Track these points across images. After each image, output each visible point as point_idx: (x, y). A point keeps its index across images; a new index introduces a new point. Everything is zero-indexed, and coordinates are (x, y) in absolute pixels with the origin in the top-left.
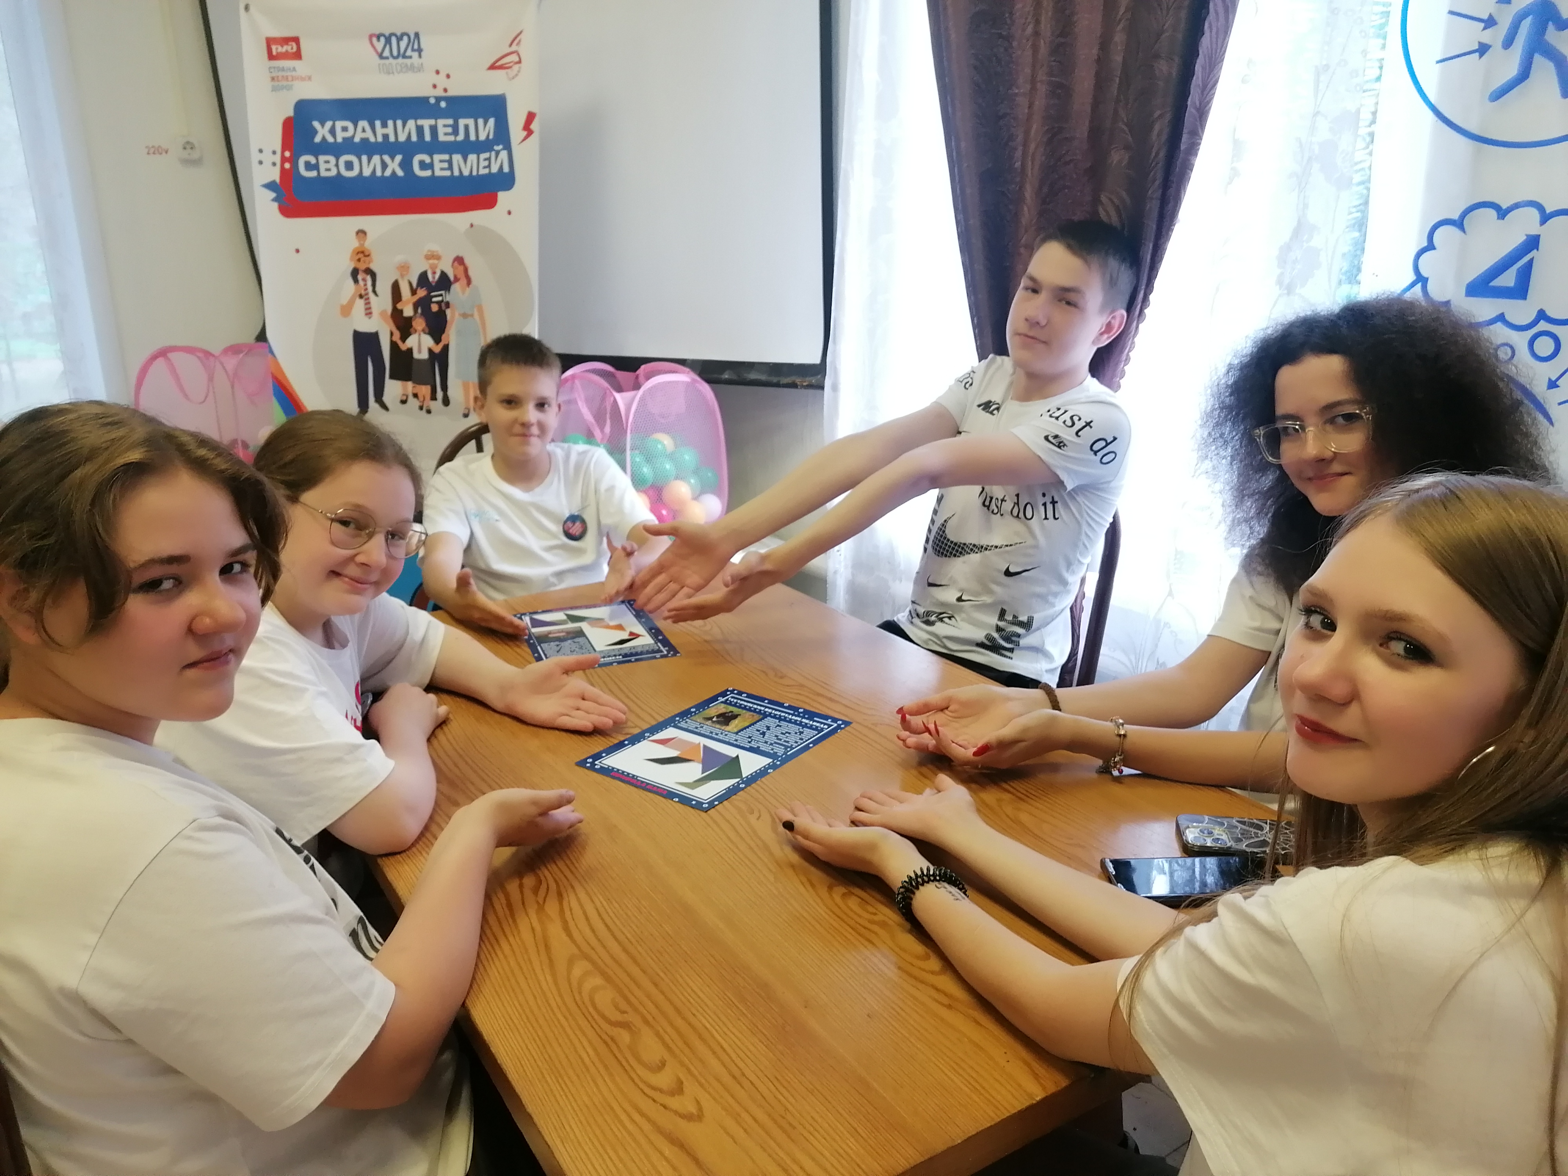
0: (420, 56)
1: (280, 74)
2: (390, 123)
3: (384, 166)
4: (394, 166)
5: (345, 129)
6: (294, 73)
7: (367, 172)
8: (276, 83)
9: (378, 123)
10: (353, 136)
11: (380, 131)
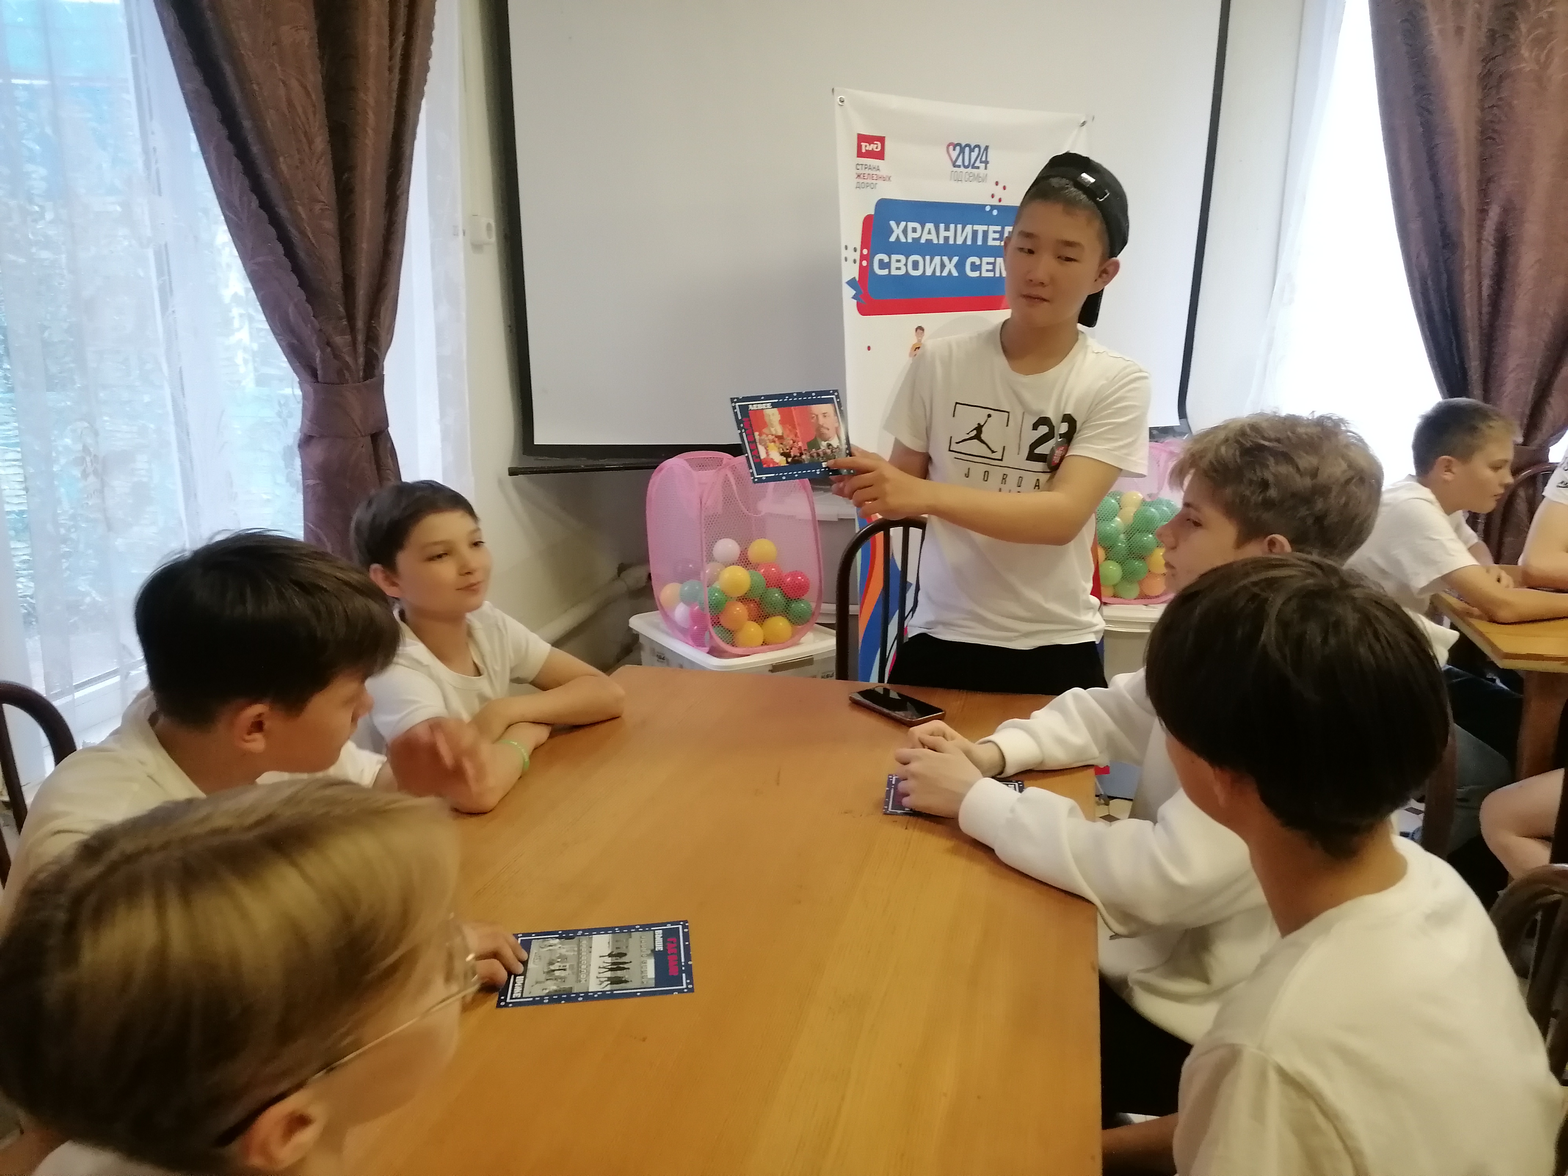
0: (986, 168)
1: (867, 171)
2: (952, 226)
3: (943, 266)
4: (951, 267)
5: (914, 230)
6: (877, 172)
7: (929, 273)
8: (862, 181)
9: (942, 226)
10: (920, 237)
11: (943, 233)
